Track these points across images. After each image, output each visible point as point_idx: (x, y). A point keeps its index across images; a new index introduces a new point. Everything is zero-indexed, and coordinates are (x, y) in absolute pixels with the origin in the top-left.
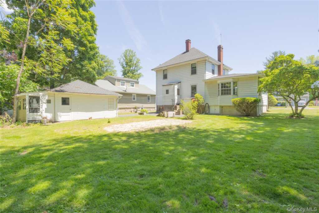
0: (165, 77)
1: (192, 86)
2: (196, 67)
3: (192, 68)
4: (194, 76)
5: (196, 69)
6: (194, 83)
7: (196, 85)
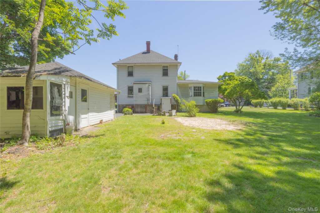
0: (130, 74)
1: (163, 86)
2: (167, 70)
3: (163, 70)
4: (165, 77)
5: (167, 72)
6: (165, 84)
7: (168, 86)
